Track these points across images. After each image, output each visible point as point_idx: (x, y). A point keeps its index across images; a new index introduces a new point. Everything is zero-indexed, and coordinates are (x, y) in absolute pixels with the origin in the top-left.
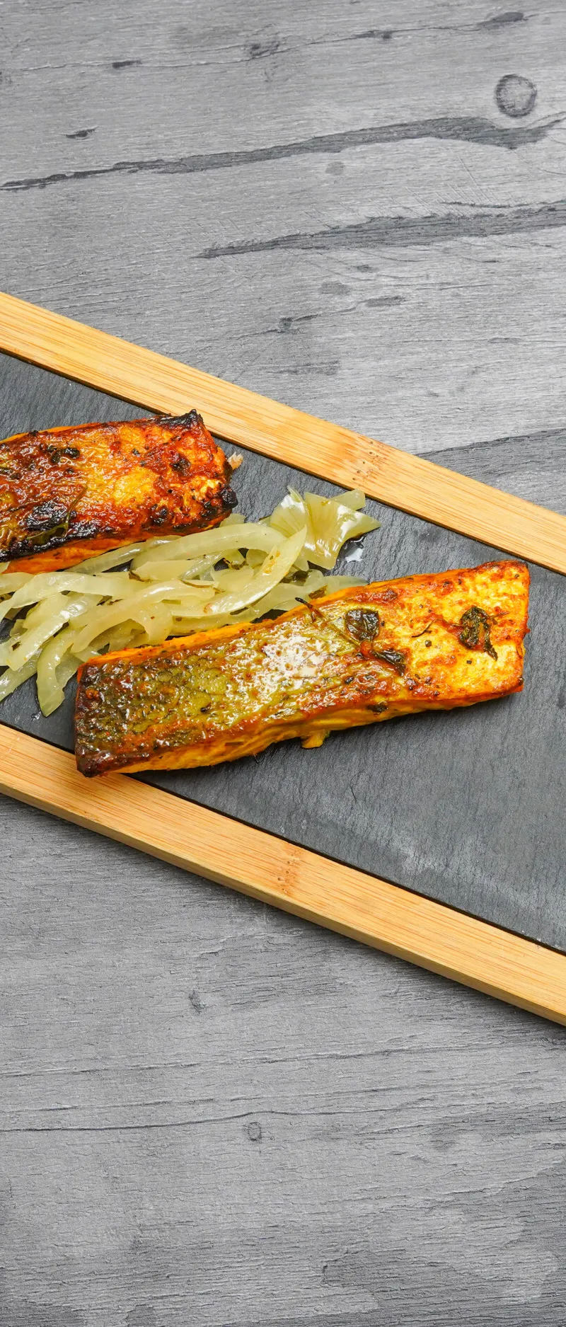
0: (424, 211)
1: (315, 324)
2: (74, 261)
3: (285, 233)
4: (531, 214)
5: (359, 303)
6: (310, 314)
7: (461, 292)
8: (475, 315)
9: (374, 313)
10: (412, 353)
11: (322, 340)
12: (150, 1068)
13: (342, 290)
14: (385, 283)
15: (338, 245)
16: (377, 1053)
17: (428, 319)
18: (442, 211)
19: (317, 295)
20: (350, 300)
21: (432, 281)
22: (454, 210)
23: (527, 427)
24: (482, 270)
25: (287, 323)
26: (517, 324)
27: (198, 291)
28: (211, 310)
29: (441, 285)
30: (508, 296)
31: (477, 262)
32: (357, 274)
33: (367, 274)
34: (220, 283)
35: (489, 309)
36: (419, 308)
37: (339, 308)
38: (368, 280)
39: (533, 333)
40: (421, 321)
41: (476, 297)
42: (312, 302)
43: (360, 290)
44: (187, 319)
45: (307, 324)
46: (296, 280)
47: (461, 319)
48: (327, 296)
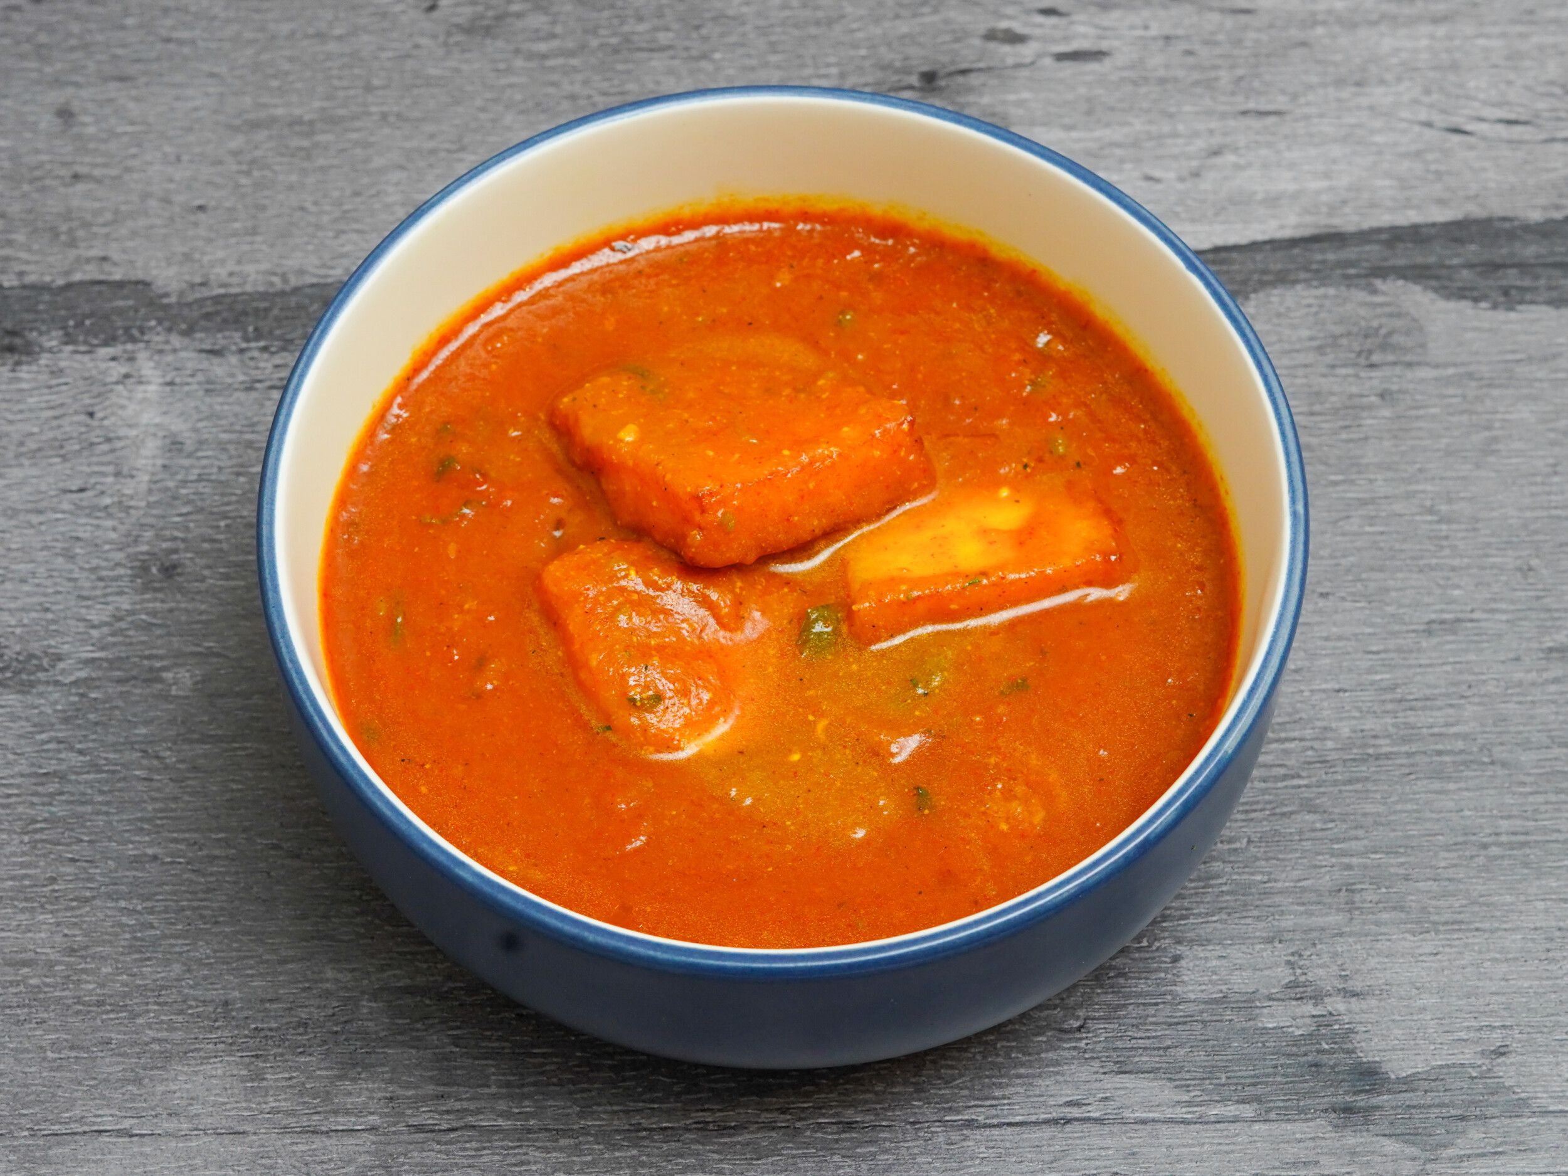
1: (974, 80)
5: (1040, 56)
6: (964, 66)
7: (1197, 47)
8: (1217, 79)
9: (1069, 69)
10: (1123, 124)
11: (986, 100)
12: (661, 1129)
13: (1014, 38)
14: (1081, 32)
16: (1046, 1122)
17: (1146, 80)
19: (977, 42)
20: (1027, 51)
21: (1154, 32)
23: (1297, 227)
24: (1229, 22)
25: (929, 78)
26: (1283, 92)
27: (796, 33)
28: (814, 57)
29: (1167, 38)
30: (1268, 56)
31: (1222, 11)
32: (1040, 19)
33: (1053, 20)
34: (830, 22)
35: (1240, 72)
36: (1132, 67)
37: (1010, 61)
38: (1054, 27)
39: (1308, 104)
40: (1135, 83)
41: (1221, 56)
42: (969, 52)
43: (1044, 39)
44: (779, 67)
45: (960, 79)
46: (946, 22)
47: (1196, 83)
48: (992, 45)
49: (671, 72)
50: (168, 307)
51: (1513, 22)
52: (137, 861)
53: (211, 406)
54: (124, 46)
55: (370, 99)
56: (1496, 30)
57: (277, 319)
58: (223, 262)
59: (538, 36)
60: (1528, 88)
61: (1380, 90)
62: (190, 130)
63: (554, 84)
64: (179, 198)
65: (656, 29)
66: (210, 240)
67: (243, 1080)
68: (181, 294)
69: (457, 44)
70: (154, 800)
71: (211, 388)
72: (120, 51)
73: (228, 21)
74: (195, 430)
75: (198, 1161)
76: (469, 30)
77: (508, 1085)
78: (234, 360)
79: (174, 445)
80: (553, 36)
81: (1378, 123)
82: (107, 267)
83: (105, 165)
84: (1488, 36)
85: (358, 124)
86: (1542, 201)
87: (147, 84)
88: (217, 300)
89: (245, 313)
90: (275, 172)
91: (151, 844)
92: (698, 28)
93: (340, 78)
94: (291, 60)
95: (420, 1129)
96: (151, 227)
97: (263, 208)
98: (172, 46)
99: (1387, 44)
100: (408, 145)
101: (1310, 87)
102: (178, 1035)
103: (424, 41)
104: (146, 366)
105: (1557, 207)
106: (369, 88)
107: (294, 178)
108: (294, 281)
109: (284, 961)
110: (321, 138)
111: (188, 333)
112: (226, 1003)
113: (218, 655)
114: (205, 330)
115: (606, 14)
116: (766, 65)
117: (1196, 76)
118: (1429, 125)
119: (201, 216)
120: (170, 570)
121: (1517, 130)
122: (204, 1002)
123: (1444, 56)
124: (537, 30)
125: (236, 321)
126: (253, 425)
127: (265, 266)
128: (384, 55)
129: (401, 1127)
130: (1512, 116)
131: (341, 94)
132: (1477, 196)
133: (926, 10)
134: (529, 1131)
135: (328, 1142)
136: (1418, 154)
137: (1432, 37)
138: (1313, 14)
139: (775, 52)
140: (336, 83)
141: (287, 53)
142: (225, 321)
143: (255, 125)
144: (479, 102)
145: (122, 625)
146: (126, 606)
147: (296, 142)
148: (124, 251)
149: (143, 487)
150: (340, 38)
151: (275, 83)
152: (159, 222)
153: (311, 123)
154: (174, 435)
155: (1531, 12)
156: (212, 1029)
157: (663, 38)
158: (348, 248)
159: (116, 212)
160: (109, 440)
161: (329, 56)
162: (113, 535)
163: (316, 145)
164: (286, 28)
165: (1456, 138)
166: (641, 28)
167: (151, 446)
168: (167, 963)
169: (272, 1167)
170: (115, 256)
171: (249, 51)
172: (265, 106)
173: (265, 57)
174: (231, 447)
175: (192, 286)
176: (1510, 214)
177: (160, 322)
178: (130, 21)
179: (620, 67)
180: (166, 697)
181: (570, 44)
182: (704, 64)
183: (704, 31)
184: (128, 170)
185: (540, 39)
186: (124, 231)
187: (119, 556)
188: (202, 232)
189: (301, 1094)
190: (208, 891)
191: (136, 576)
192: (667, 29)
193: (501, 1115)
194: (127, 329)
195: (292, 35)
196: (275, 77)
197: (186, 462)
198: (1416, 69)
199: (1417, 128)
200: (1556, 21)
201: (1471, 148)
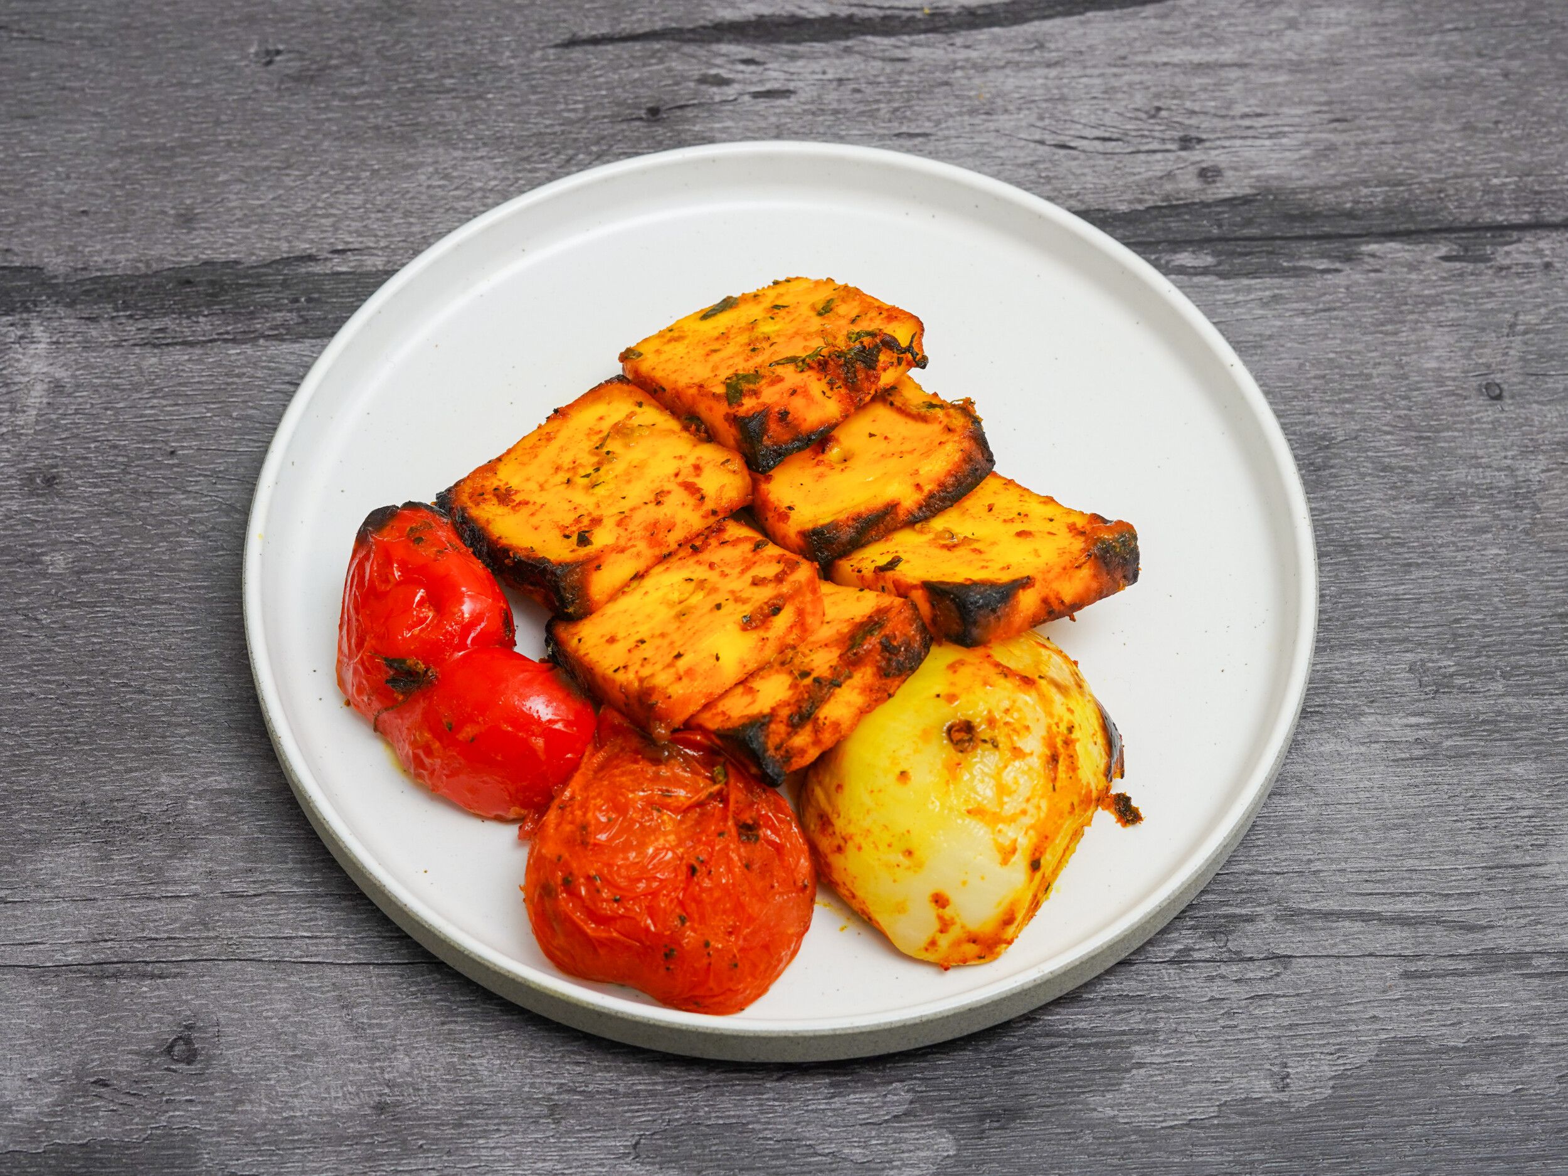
0: (821, 10)
1: (689, 113)
2: (408, 45)
3: (658, 25)
4: (946, 15)
5: (741, 94)
6: (682, 102)
7: (863, 86)
8: (878, 110)
9: (762, 104)
11: (697, 128)
13: (721, 82)
14: (774, 76)
15: (719, 41)
17: (823, 111)
18: (844, 12)
19: (692, 85)
20: (731, 91)
21: (830, 76)
22: (854, 10)
24: (889, 68)
25: (654, 112)
26: (929, 119)
27: (552, 78)
28: (565, 97)
29: (840, 81)
30: (918, 92)
31: (883, 60)
32: (741, 67)
33: (752, 68)
34: (578, 71)
35: (896, 105)
36: (813, 102)
37: (717, 99)
38: (753, 73)
39: (948, 128)
40: (813, 114)
41: (881, 93)
42: (684, 93)
43: (743, 82)
44: (537, 104)
45: (679, 113)
46: (669, 70)
47: (862, 113)
48: (703, 87)
49: (453, 108)
50: (57, 285)
51: (1110, 65)
52: (17, 698)
53: (87, 359)
54: (28, 93)
55: (219, 130)
56: (1096, 72)
57: (141, 295)
58: (100, 252)
59: (350, 82)
60: (1120, 114)
61: (1006, 117)
62: (77, 155)
63: (363, 118)
64: (65, 205)
65: (443, 77)
66: (91, 237)
67: (95, 860)
68: (67, 276)
69: (288, 89)
70: (33, 652)
71: (88, 345)
72: (24, 97)
73: (110, 74)
74: (73, 376)
75: (58, 921)
76: (297, 79)
77: (302, 861)
78: (106, 325)
79: (57, 387)
80: (363, 83)
81: (1002, 142)
82: (9, 257)
83: (10, 181)
84: (1091, 76)
85: (209, 149)
86: (1128, 196)
87: (45, 121)
88: (95, 280)
89: (116, 290)
90: (143, 186)
91: (28, 685)
92: (475, 75)
93: (195, 115)
94: (158, 102)
95: (232, 895)
96: (46, 227)
97: (134, 212)
98: (66, 92)
99: (1011, 83)
100: (246, 164)
101: (951, 116)
102: (45, 827)
103: (262, 87)
104: (38, 331)
105: (1140, 201)
106: (218, 123)
107: (157, 190)
108: (155, 267)
109: (131, 770)
110: (179, 160)
111: (71, 305)
112: (84, 803)
113: (86, 543)
114: (83, 302)
115: (404, 66)
116: (528, 102)
117: (862, 108)
118: (1042, 142)
119: (85, 219)
120: (50, 481)
121: (1110, 146)
122: (67, 803)
123: (1055, 91)
124: (351, 79)
125: (109, 296)
126: (120, 372)
127: (130, 256)
128: (230, 98)
129: (217, 894)
130: (1107, 135)
131: (195, 127)
132: (1078, 194)
133: (653, 61)
134: (317, 896)
135: (159, 906)
136: (1032, 164)
137: (1046, 78)
138: (954, 61)
139: (535, 93)
140: (193, 119)
141: (155, 97)
142: (100, 296)
143: (129, 151)
144: (303, 132)
145: (12, 522)
146: (15, 508)
147: (159, 164)
148: (23, 245)
149: (33, 419)
150: (197, 86)
151: (146, 120)
152: (51, 223)
153: (173, 148)
154: (58, 380)
155: (1124, 58)
156: (72, 823)
157: (448, 82)
158: (198, 241)
159: (18, 216)
160: (7, 385)
161: (188, 99)
162: (7, 455)
163: (176, 165)
164: (155, 79)
165: (1062, 152)
166: (432, 76)
167: (39, 388)
168: (38, 773)
169: (115, 925)
170: (16, 249)
171: (126, 96)
172: (137, 136)
173: (137, 101)
174: (102, 390)
175: (76, 270)
176: (1102, 207)
177: (49, 297)
178: (33, 74)
179: (414, 105)
180: (44, 575)
181: (376, 89)
182: (478, 102)
183: (480, 78)
184: (30, 185)
185: (353, 85)
186: (23, 230)
187: (12, 470)
188: (84, 230)
189: (140, 870)
190: (73, 718)
191: (24, 485)
192: (451, 77)
193: (296, 884)
194: (23, 303)
195: (161, 82)
196: (145, 115)
197: (65, 400)
198: (1033, 101)
199: (1032, 145)
200: (1140, 64)
201: (1075, 159)
